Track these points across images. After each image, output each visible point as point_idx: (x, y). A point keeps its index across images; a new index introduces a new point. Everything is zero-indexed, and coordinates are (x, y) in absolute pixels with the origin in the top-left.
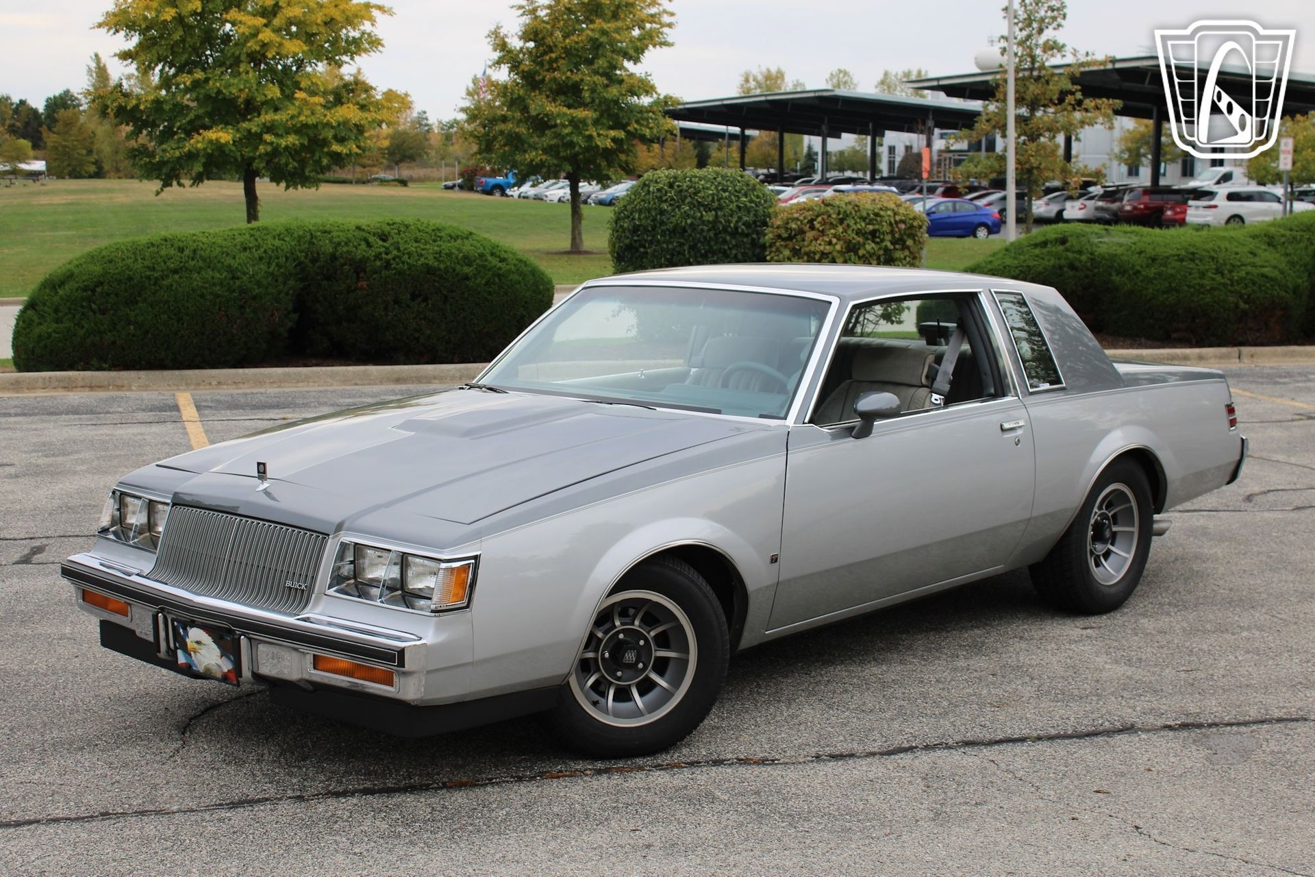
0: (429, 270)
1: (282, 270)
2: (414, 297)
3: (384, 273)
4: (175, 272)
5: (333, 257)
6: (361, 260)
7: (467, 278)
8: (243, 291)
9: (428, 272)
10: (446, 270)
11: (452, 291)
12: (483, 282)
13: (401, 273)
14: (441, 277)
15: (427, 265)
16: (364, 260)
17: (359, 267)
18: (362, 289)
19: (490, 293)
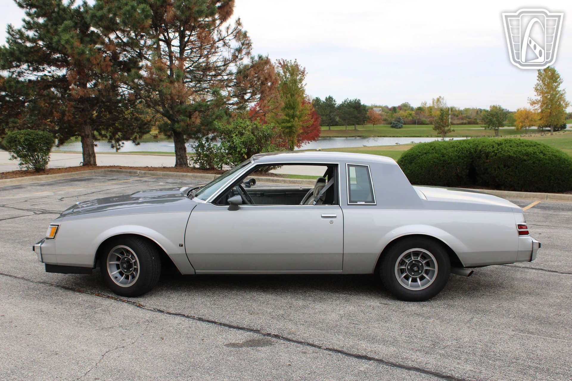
0: (510, 157)
1: (463, 155)
2: (505, 166)
3: (494, 157)
4: (426, 153)
5: (480, 151)
6: (488, 152)
7: (525, 161)
8: (444, 161)
9: (510, 158)
10: (517, 157)
11: (519, 165)
12: (532, 162)
13: (500, 157)
14: (514, 160)
15: (509, 155)
16: (489, 152)
17: (487, 155)
18: (487, 163)
19: (534, 167)
